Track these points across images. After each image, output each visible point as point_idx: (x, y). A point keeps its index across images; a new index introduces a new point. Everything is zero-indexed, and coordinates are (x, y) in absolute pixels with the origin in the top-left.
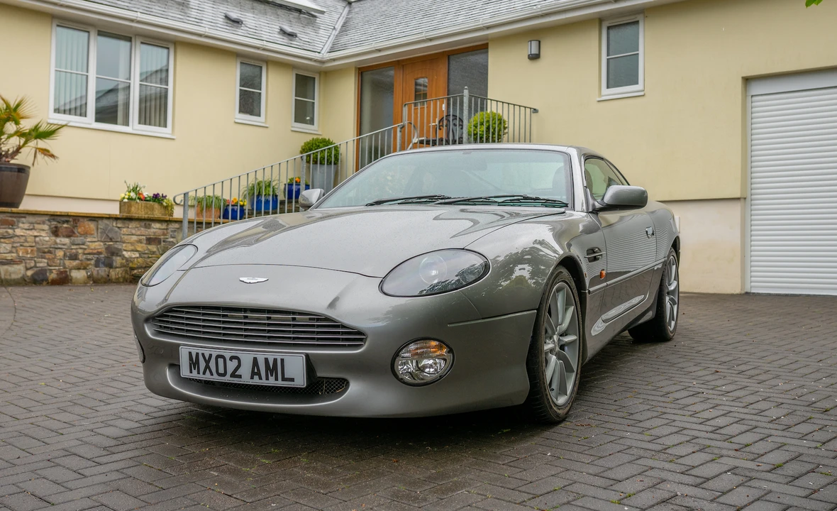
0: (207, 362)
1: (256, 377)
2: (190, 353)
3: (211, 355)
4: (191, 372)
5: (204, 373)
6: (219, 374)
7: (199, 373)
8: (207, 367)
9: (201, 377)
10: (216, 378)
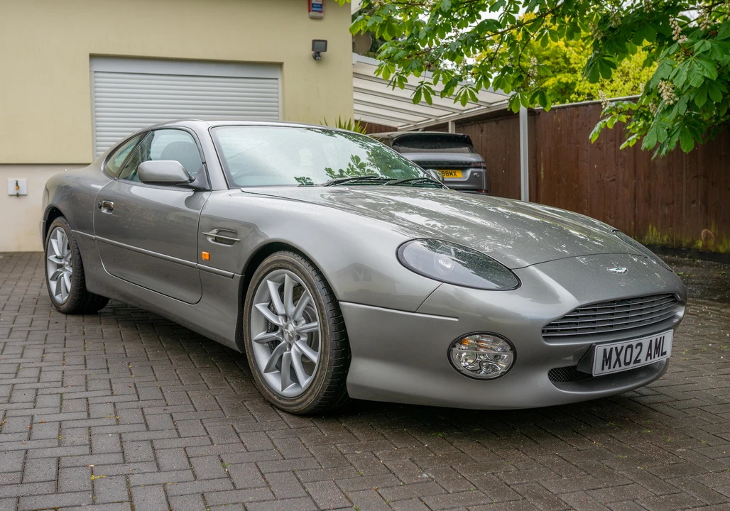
0: (618, 355)
1: (649, 357)
2: (605, 350)
3: (622, 347)
4: (603, 369)
5: (614, 367)
6: (626, 364)
7: (609, 368)
8: (618, 360)
9: (612, 371)
10: (624, 368)
